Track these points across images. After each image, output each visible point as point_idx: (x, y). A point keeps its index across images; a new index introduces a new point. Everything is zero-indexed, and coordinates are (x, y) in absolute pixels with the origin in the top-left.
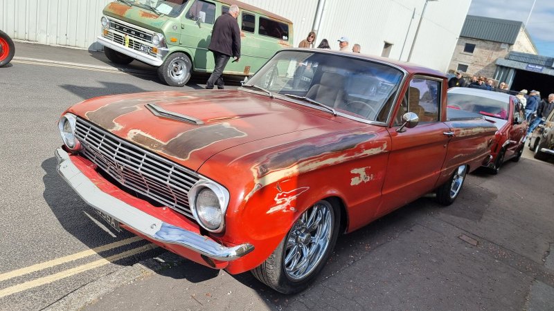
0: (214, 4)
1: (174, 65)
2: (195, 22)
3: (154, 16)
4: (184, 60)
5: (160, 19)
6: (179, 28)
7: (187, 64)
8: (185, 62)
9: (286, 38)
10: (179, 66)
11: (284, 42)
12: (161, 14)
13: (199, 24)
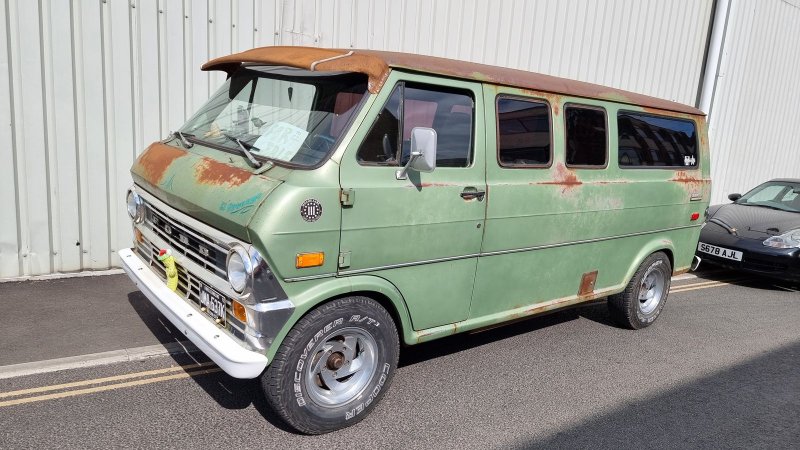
0: (470, 93)
1: (327, 348)
2: (400, 170)
3: (237, 171)
4: (364, 325)
5: (258, 183)
6: (331, 208)
7: (378, 335)
8: (372, 329)
9: (693, 161)
10: (348, 345)
11: (689, 174)
12: (263, 160)
13: (415, 177)
